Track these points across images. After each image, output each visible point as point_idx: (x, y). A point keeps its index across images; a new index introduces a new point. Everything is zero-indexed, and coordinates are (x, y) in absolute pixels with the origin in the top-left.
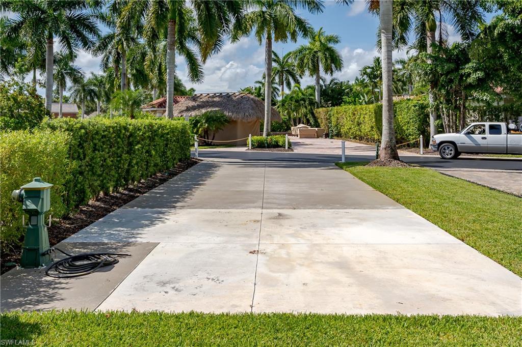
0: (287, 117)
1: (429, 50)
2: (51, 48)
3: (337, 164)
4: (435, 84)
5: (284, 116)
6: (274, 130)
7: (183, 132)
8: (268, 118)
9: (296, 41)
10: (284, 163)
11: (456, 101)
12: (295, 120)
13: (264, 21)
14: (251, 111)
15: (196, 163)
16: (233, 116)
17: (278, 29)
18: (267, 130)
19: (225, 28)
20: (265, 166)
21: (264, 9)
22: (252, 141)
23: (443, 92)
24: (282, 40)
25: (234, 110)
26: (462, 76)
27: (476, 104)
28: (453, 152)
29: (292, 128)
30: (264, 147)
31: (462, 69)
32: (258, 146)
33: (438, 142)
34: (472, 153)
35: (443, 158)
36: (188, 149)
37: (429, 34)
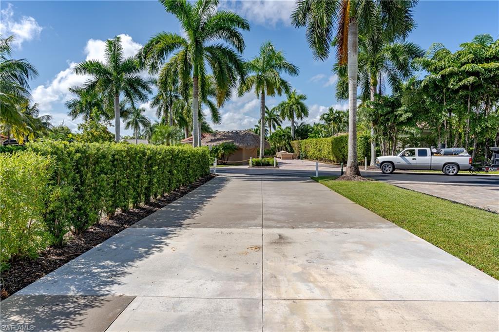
0: (274, 146)
1: (372, 99)
2: (117, 100)
3: (312, 178)
4: (375, 122)
5: (272, 145)
6: (266, 154)
7: (203, 156)
8: (262, 146)
9: (281, 95)
10: (275, 177)
11: (390, 134)
12: (278, 148)
13: (260, 81)
14: (251, 142)
15: (213, 177)
16: (240, 146)
17: (269, 87)
18: (262, 154)
19: (233, 84)
20: (262, 180)
21: (260, 74)
22: (252, 161)
23: (382, 127)
24: (271, 95)
25: (241, 142)
26: (396, 116)
27: (404, 136)
28: (391, 169)
29: (277, 153)
30: (260, 165)
31: (396, 111)
32: (257, 164)
33: (380, 162)
34: (404, 170)
35: (384, 173)
36: (208, 167)
37: (372, 88)
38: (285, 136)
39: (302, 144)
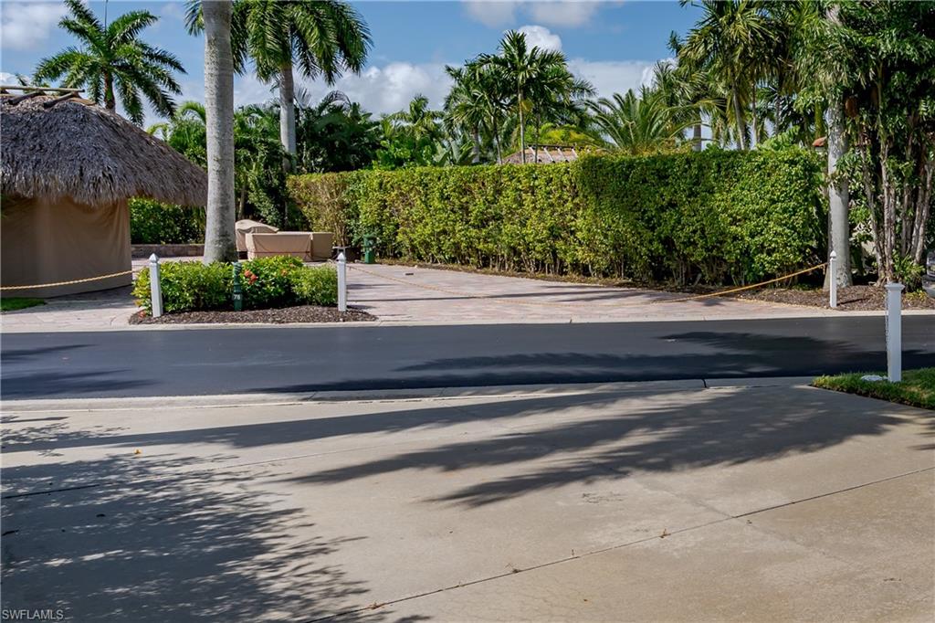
14: (108, 161)
16: (19, 179)
22: (165, 282)
25: (18, 155)
30: (228, 306)
32: (197, 302)
38: (253, 150)
39: (361, 187)
